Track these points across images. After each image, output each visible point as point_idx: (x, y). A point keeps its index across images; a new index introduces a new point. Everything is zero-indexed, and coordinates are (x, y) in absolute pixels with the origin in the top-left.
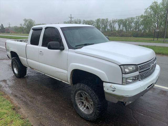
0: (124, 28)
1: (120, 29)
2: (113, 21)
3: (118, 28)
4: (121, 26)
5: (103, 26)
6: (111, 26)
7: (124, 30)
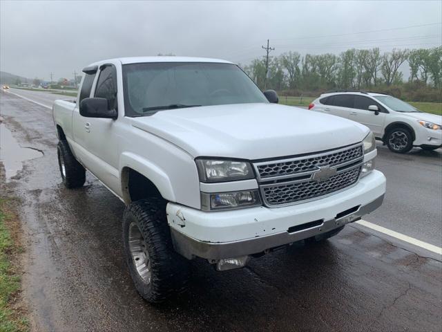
0: (430, 75)
1: (415, 79)
2: (393, 55)
3: (410, 75)
4: (421, 69)
5: (364, 71)
6: (388, 71)
7: (428, 82)
